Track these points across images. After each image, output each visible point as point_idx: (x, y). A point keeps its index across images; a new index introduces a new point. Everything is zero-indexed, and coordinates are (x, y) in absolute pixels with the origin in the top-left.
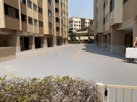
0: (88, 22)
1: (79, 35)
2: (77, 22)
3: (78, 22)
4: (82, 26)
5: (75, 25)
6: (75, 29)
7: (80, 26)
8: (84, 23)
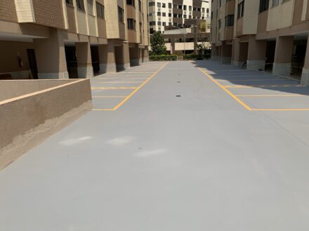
0: (190, 7)
1: (172, 40)
2: (164, 6)
3: (167, 6)
4: (175, 16)
5: (159, 14)
6: (159, 23)
7: (170, 15)
8: (180, 7)
